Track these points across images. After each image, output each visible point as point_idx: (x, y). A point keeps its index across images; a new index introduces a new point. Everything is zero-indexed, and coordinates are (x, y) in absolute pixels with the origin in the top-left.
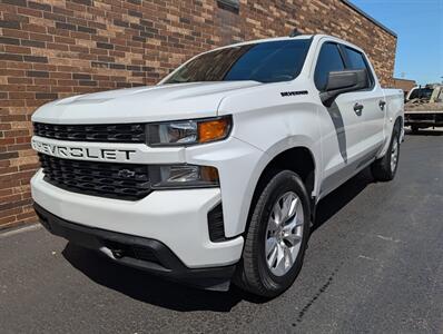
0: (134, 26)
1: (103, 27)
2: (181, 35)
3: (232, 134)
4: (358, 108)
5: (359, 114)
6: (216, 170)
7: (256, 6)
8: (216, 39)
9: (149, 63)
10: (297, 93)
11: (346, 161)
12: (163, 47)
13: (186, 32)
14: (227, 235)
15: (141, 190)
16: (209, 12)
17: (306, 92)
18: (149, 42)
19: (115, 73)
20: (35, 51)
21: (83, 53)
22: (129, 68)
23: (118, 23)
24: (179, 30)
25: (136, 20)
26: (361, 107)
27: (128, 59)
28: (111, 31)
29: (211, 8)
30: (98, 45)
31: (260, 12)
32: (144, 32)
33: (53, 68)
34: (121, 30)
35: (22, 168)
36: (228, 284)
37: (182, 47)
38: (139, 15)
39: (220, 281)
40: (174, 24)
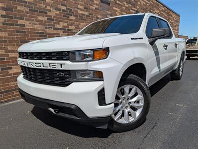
0: (64, 10)
1: (50, 11)
2: (84, 15)
3: (109, 56)
4: (165, 46)
5: (166, 49)
6: (102, 72)
7: (117, 2)
8: (100, 17)
9: (70, 27)
10: (138, 38)
11: (160, 71)
12: (76, 20)
13: (86, 13)
14: (107, 103)
15: (67, 82)
16: (97, 4)
17: (142, 38)
18: (70, 17)
19: (55, 31)
20: (20, 22)
21: (41, 23)
22: (61, 29)
23: (57, 9)
24: (84, 13)
25: (64, 8)
26: (166, 46)
27: (61, 25)
28: (53, 13)
29: (98, 3)
30: (48, 19)
31: (119, 4)
32: (68, 13)
33: (28, 29)
34: (58, 12)
35: (14, 74)
36: (107, 125)
37: (85, 20)
38: (66, 6)
39: (103, 124)
40: (81, 10)
